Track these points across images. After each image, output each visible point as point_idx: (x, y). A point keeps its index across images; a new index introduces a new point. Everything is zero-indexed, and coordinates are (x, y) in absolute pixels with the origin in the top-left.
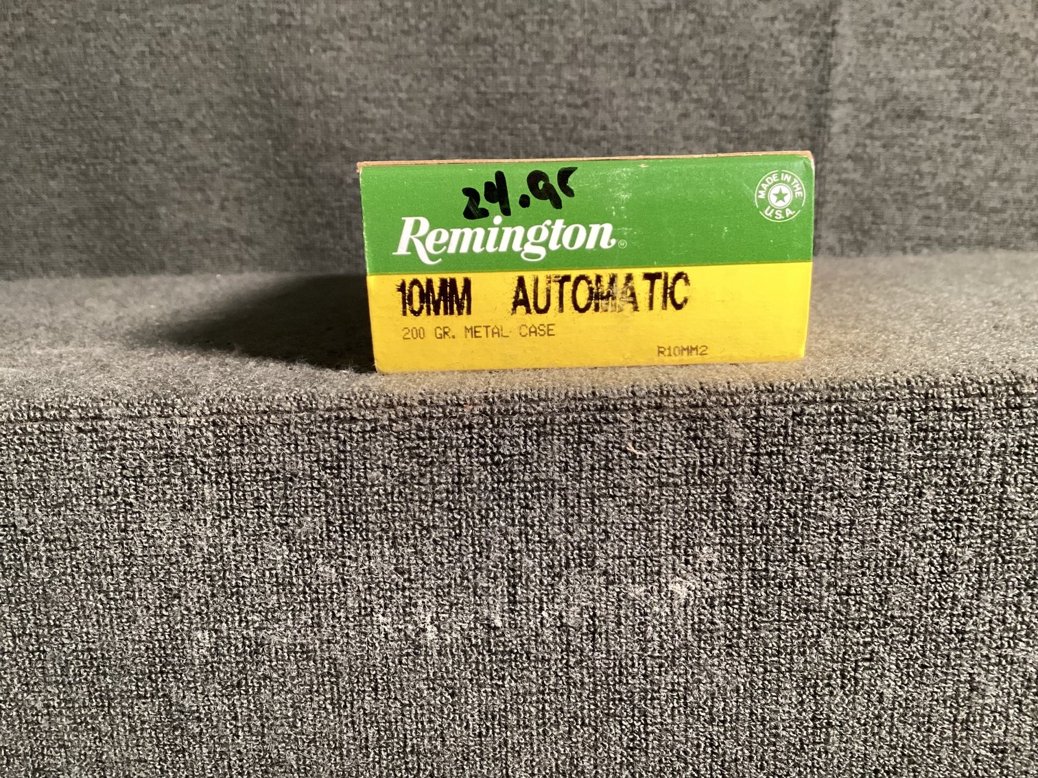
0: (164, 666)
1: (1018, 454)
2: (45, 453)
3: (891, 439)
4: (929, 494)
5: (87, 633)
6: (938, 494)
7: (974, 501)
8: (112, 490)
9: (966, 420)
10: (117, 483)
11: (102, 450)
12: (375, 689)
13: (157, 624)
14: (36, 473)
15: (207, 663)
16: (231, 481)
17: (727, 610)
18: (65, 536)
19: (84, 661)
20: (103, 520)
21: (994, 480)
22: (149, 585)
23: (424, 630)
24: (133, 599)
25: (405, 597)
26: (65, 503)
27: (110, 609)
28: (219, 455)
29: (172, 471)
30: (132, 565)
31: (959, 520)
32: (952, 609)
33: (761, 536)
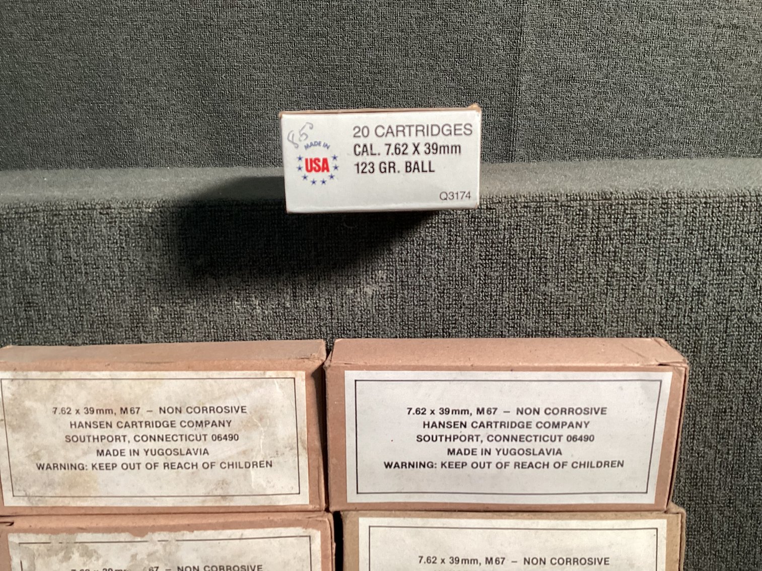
0: (138, 323)
1: (516, 229)
2: (85, 224)
3: (459, 222)
4: (477, 247)
5: (103, 308)
6: (481, 247)
7: (498, 250)
8: (115, 241)
9: (493, 214)
10: (117, 238)
11: (110, 223)
12: (234, 336)
13: (135, 304)
14: (81, 233)
15: (158, 322)
16: (168, 238)
17: (391, 300)
18: (93, 262)
19: (101, 321)
20: (111, 254)
21: (506, 241)
22: (131, 285)
23: (255, 308)
24: (124, 292)
25: (246, 293)
26: (94, 247)
27: (114, 296)
28: (163, 226)
29: (142, 232)
30: (123, 276)
31: (491, 259)
32: (491, 300)
33: (405, 266)
